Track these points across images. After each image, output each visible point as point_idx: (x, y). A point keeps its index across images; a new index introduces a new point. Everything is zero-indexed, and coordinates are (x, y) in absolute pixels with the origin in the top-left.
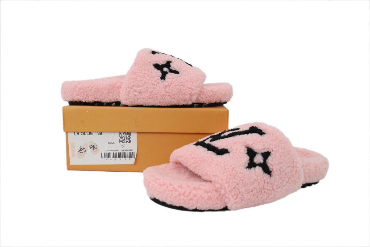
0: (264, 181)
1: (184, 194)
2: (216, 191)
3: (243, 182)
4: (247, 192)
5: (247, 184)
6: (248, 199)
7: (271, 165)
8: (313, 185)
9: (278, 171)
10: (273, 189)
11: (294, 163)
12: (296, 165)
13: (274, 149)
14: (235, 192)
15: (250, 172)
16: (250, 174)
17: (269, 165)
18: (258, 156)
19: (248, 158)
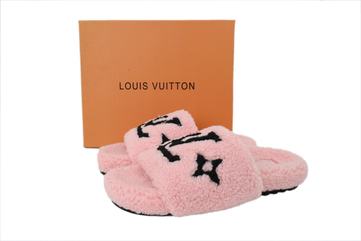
0: (210, 189)
1: (129, 199)
2: (159, 198)
3: (185, 190)
4: (189, 200)
5: (190, 192)
6: (190, 208)
7: (221, 173)
8: (287, 192)
9: (227, 179)
10: (220, 198)
11: (249, 171)
12: (250, 173)
13: (226, 157)
14: (175, 200)
15: (194, 181)
16: (195, 182)
17: (218, 173)
18: (207, 163)
19: (197, 165)
